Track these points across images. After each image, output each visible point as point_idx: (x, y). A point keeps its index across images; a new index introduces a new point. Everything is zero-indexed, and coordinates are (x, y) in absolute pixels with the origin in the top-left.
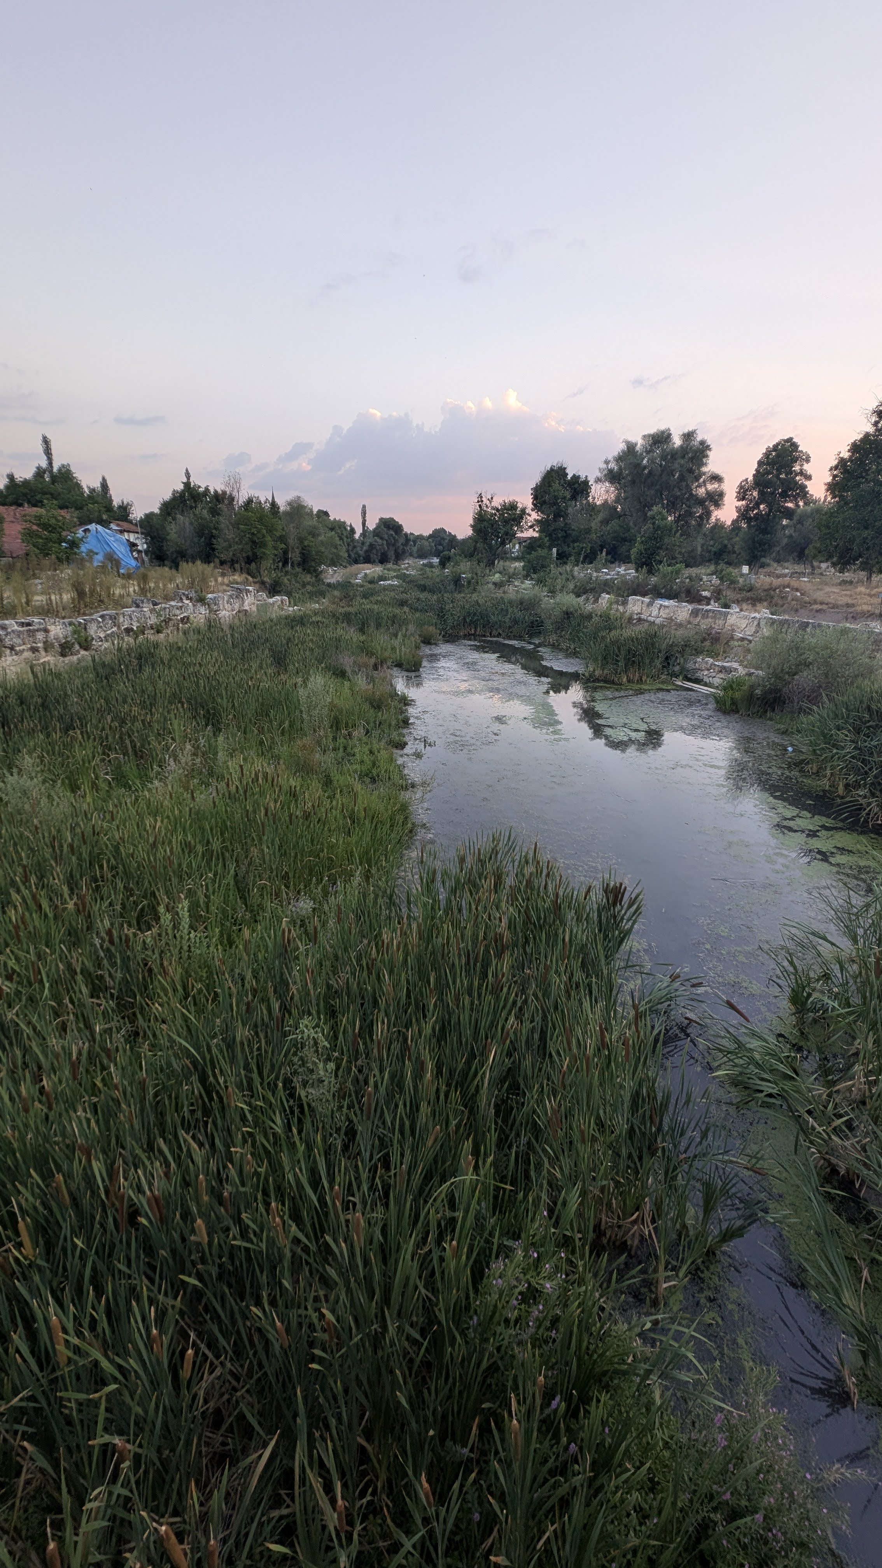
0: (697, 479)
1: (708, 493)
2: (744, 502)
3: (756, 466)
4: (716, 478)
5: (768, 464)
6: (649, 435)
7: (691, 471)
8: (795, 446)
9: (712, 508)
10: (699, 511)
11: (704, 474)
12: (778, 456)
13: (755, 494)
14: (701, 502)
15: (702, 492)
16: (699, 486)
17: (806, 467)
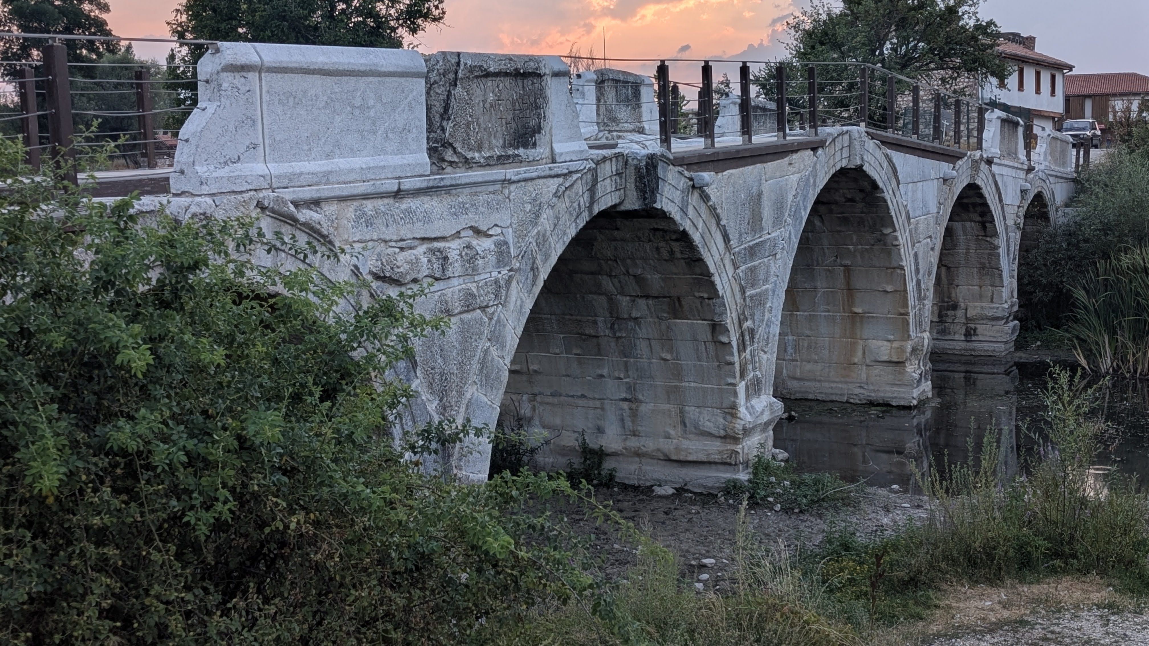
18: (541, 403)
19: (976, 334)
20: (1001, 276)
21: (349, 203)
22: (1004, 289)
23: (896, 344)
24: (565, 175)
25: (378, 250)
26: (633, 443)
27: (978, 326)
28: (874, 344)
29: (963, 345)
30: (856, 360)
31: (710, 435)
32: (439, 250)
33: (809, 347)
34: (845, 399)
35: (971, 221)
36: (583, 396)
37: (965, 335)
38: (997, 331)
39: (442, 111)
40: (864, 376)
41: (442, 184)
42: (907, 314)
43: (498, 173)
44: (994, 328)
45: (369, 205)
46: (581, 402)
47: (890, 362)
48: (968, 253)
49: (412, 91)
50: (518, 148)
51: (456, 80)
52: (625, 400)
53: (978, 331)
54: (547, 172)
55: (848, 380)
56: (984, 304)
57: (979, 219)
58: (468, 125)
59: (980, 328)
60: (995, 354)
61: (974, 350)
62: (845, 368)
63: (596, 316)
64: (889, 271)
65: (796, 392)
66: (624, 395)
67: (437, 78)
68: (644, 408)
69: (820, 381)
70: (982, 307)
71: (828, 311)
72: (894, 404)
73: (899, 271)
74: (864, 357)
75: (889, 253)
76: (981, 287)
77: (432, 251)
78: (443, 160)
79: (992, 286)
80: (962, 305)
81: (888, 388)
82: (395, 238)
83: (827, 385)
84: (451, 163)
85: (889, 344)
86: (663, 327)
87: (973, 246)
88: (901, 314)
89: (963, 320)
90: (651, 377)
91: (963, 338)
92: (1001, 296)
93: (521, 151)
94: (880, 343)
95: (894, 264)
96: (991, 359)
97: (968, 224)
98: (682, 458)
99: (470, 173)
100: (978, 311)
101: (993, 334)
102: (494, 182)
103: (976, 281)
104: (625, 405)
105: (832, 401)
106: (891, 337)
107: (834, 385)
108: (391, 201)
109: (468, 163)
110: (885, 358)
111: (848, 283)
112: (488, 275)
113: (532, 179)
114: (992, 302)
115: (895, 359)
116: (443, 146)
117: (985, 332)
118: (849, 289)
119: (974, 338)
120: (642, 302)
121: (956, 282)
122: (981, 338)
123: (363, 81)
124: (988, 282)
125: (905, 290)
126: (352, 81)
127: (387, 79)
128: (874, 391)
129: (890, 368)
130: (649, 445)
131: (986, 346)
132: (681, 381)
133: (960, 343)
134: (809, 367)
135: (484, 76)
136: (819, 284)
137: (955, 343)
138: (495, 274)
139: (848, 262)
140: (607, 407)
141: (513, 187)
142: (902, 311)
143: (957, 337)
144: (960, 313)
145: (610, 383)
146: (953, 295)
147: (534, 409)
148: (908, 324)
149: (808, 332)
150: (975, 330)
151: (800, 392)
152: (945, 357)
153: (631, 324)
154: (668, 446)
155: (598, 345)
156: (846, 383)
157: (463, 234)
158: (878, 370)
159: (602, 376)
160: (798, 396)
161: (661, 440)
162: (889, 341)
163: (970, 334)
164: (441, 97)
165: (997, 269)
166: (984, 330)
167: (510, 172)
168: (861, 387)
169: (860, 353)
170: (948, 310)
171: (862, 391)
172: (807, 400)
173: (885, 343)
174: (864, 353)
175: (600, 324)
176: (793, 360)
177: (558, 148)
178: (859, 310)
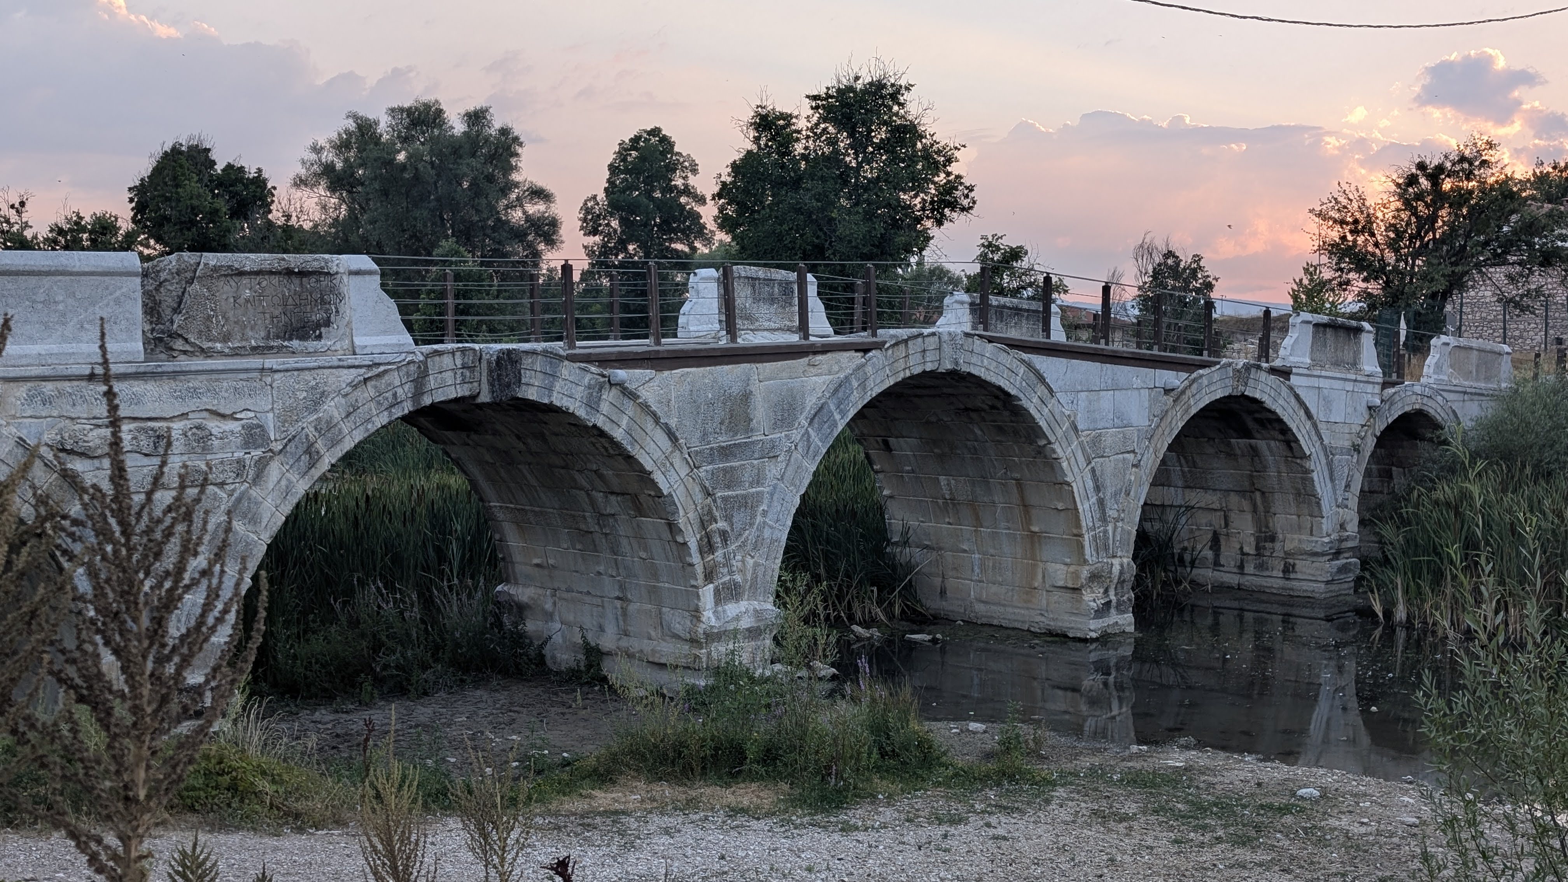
0: (505, 191)
1: (528, 218)
2: (597, 239)
3: (607, 174)
4: (539, 194)
5: (626, 171)
6: (402, 110)
7: (490, 179)
8: (666, 143)
9: (542, 246)
10: (519, 251)
11: (516, 185)
12: (642, 159)
13: (615, 224)
14: (518, 234)
15: (517, 216)
16: (510, 206)
17: (692, 181)
18: (560, 599)
19: (1294, 571)
20: (1318, 504)
21: (21, 384)
22: (1324, 521)
23: (1072, 569)
24: (369, 366)
25: (62, 425)
26: (624, 643)
27: (1297, 562)
28: (1052, 567)
29: (1281, 583)
30: (1036, 585)
31: (676, 637)
32: (152, 429)
33: (994, 567)
34: (1026, 627)
35: (1274, 439)
36: (589, 593)
37: (1284, 572)
38: (1317, 569)
39: (176, 305)
40: (1044, 602)
41: (160, 370)
42: (1081, 535)
43: (255, 362)
44: (1314, 565)
45: (49, 388)
46: (587, 599)
47: (1066, 588)
48: (1279, 476)
49: (121, 288)
50: (291, 339)
51: (193, 279)
52: (618, 598)
53: (1297, 568)
54: (336, 363)
55: (1029, 605)
56: (1303, 537)
57: (1281, 437)
58: (209, 318)
59: (1299, 564)
60: (1314, 595)
61: (1292, 589)
62: (1027, 593)
63: (584, 511)
64: (1057, 487)
65: (983, 616)
66: (617, 594)
67: (169, 277)
68: (632, 608)
69: (1004, 605)
70: (1300, 540)
71: (1009, 529)
72: (1071, 635)
73: (1066, 487)
74: (1044, 581)
75: (1052, 468)
76: (1299, 516)
77: (145, 430)
78: (172, 349)
79: (1311, 516)
80: (1281, 536)
81: (1066, 617)
82: (85, 416)
83: (1010, 610)
84: (185, 352)
85: (1066, 568)
86: (635, 525)
87: (1283, 468)
88: (1075, 535)
89: (1282, 555)
90: (635, 576)
91: (1281, 575)
92: (1321, 529)
93: (295, 343)
94: (1058, 566)
95: (1060, 479)
96: (1309, 601)
97: (1272, 443)
98: (656, 660)
99: (209, 361)
100: (1296, 544)
101: (1312, 572)
102: (247, 370)
103: (1293, 510)
104: (618, 603)
105: (1014, 629)
106: (1068, 560)
107: (1016, 611)
108: (84, 384)
109: (206, 353)
110: (1061, 583)
111: (1023, 498)
112: (230, 455)
113: (309, 369)
114: (1311, 534)
115: (1070, 585)
116: (170, 336)
117: (1304, 570)
118: (1025, 506)
119: (1292, 576)
120: (613, 498)
121: (1272, 510)
122: (1299, 576)
123: (46, 281)
124: (1306, 511)
125: (1076, 509)
126: (33, 280)
127: (83, 278)
128: (1053, 620)
129: (1068, 595)
130: (635, 644)
131: (1305, 586)
132: (658, 581)
133: (1279, 581)
134: (994, 589)
135: (236, 275)
136: (996, 499)
137: (1272, 580)
138: (239, 454)
139: (1018, 476)
140: (606, 604)
141: (277, 376)
142: (1075, 531)
143: (1274, 573)
144: (1278, 545)
145: (607, 580)
146: (1271, 525)
147: (555, 604)
148: (1083, 547)
149: (992, 551)
150: (1294, 566)
151: (985, 617)
152: (1264, 597)
153: (611, 520)
154: (647, 646)
155: (593, 541)
156: (1028, 609)
157: (191, 416)
158: (1057, 596)
159: (599, 573)
160: (984, 621)
161: (646, 641)
162: (1066, 564)
163: (1288, 569)
164: (174, 293)
165: (1314, 496)
166: (1305, 568)
167: (271, 362)
168: (1042, 615)
169: (1040, 576)
170: (1266, 541)
171: (1043, 619)
172: (991, 625)
173: (1062, 567)
174: (1044, 577)
175: (589, 520)
176: (980, 581)
177: (358, 341)
178: (1035, 529)
